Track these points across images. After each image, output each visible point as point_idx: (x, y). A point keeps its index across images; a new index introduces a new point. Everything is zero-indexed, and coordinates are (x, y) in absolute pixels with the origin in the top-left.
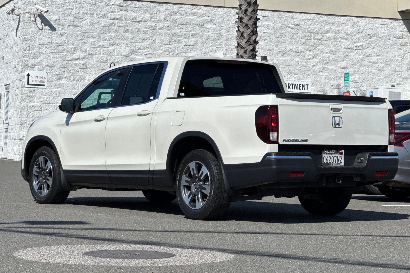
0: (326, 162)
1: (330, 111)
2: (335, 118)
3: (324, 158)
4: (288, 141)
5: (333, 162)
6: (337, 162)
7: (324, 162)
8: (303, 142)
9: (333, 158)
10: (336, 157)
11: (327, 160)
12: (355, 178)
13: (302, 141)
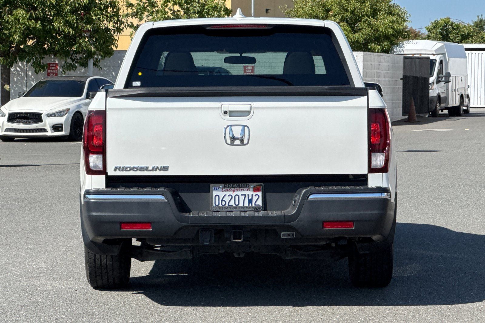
0: (220, 205)
1: (222, 116)
2: (233, 127)
3: (217, 197)
4: (125, 169)
5: (237, 203)
6: (246, 204)
7: (217, 204)
8: (158, 170)
9: (237, 197)
10: (245, 195)
11: (222, 200)
12: (282, 233)
13: (155, 169)
